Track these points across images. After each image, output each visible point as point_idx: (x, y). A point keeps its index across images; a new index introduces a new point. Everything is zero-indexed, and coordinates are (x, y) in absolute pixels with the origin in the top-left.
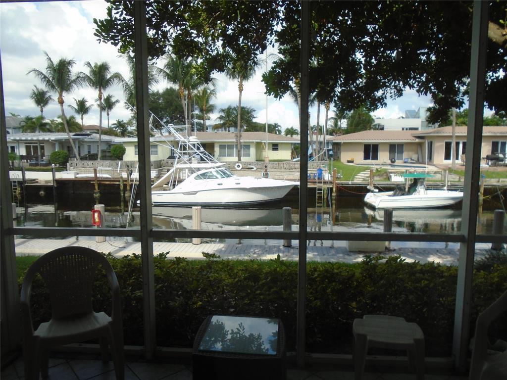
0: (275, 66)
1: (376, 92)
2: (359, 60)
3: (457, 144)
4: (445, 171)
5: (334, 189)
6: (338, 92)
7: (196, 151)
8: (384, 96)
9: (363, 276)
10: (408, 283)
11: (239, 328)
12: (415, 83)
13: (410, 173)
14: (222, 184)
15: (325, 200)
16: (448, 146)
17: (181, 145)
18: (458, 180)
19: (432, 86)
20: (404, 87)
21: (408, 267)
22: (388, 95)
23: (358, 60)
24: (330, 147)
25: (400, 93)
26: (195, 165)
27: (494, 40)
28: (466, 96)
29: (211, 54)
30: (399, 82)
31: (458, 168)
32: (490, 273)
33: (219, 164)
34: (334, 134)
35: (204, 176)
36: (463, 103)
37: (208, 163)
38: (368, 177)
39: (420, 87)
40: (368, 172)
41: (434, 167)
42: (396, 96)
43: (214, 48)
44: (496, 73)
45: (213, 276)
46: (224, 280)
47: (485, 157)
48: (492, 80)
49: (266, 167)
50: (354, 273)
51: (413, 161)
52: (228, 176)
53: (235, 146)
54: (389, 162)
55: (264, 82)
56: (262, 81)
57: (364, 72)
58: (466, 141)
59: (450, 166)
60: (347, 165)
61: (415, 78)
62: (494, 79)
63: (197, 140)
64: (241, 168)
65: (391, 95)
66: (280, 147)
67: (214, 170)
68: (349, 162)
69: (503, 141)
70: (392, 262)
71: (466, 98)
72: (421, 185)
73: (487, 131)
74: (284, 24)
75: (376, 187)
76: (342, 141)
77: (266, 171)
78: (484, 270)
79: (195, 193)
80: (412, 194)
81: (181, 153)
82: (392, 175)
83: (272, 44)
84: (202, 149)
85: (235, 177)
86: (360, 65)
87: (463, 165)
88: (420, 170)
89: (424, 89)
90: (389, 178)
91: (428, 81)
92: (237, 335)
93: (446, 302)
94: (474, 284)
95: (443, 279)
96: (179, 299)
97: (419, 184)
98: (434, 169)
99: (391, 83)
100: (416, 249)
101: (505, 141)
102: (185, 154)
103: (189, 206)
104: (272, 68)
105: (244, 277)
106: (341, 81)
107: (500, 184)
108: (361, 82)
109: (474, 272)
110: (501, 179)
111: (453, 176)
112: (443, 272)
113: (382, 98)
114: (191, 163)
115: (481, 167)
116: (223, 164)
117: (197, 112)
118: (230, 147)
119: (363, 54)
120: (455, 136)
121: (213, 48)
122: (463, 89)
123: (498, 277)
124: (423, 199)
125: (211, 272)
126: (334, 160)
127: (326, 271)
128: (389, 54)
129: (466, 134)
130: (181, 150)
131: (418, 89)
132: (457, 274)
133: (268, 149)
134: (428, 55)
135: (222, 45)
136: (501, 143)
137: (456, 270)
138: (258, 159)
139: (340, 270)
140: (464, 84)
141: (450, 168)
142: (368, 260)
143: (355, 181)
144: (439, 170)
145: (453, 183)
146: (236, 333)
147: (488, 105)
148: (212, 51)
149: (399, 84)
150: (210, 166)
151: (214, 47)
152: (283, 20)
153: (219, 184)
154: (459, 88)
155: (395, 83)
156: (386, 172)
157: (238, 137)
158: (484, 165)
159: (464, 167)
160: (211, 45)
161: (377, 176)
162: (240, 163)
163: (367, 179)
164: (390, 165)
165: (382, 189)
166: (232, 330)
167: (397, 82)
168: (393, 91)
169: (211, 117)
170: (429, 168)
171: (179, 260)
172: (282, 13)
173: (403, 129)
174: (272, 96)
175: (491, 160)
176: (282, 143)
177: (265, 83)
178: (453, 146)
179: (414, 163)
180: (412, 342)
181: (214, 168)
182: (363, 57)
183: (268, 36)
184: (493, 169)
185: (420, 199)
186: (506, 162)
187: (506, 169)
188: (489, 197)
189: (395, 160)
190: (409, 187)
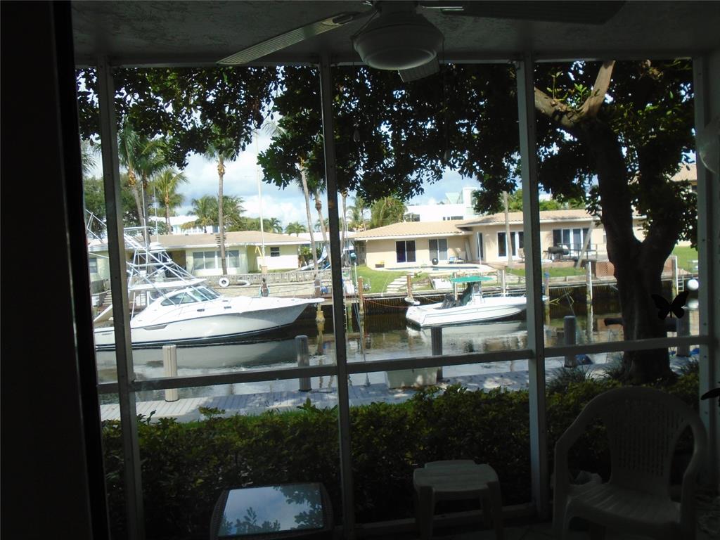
0: (274, 143)
1: (409, 175)
2: (385, 133)
3: (513, 235)
4: (501, 270)
5: (361, 306)
6: (361, 176)
7: (161, 263)
8: (419, 179)
9: (417, 416)
10: (473, 418)
11: (249, 517)
12: (456, 162)
13: (458, 276)
14: (204, 310)
15: (350, 322)
16: (501, 238)
17: (137, 256)
18: (516, 281)
19: (477, 165)
20: (443, 167)
21: (471, 397)
22: (425, 178)
23: (383, 133)
24: (351, 248)
25: (439, 175)
26: (160, 284)
27: (543, 111)
28: (518, 176)
29: (185, 129)
30: (437, 162)
31: (516, 266)
32: (565, 394)
33: (196, 281)
34: (355, 229)
35: (175, 300)
36: (515, 185)
37: (180, 280)
38: (405, 286)
39: (463, 167)
40: (404, 279)
41: (486, 266)
42: (435, 179)
43: (190, 121)
44: (549, 148)
45: (217, 438)
46: (235, 443)
47: (547, 250)
48: (546, 156)
49: (264, 280)
50: (406, 413)
51: (460, 261)
52: (213, 297)
53: (216, 253)
54: (431, 264)
55: (260, 165)
56: (258, 164)
57: (392, 148)
58: (522, 231)
59: (507, 264)
60: (376, 271)
61: (455, 156)
62: (547, 155)
63: (160, 248)
64: (227, 284)
65: (428, 177)
66: (281, 251)
67: (191, 289)
68: (378, 266)
69: (565, 229)
70: (451, 392)
71: (518, 179)
72: (476, 292)
73: (545, 217)
74: (285, 89)
75: (417, 299)
76: (367, 239)
77: (265, 286)
78: (557, 392)
79: (163, 326)
80: (466, 304)
81: (137, 268)
82: (436, 281)
83: (270, 115)
84: (169, 260)
85: (222, 298)
86: (387, 141)
87: (522, 262)
88: (472, 271)
89: (467, 170)
90: (432, 285)
91: (472, 159)
92: (245, 527)
93: (519, 437)
94: (548, 409)
95: (513, 408)
96: (172, 476)
97: (474, 291)
98: (487, 269)
99: (427, 163)
100: (475, 376)
101: (567, 228)
102: (142, 268)
103: (157, 345)
104: (271, 146)
105: (264, 434)
106: (364, 161)
107: (567, 283)
108: (389, 162)
109: (547, 396)
110: (568, 277)
111: (512, 277)
112: (511, 399)
113: (418, 182)
114: (153, 281)
115: (542, 264)
116: (202, 280)
117: (156, 206)
118: (210, 254)
119: (390, 126)
120: (508, 226)
121: (188, 121)
122: (513, 168)
123: (574, 397)
124: (479, 310)
125: (214, 435)
126: (358, 265)
127: (370, 414)
128: (422, 126)
129: (522, 222)
130: (136, 263)
131: (460, 169)
132: (528, 400)
133: (266, 255)
134: (469, 127)
135: (201, 117)
136: (564, 230)
137: (527, 395)
138: (252, 270)
139: (387, 411)
140: (513, 161)
141: (506, 267)
142: (422, 394)
143: (388, 292)
144: (493, 271)
145: (512, 286)
146: (244, 524)
147: (544, 187)
148: (186, 125)
149: (437, 164)
150: (185, 285)
151: (189, 119)
152: (282, 82)
153: (199, 310)
154: (508, 167)
155: (431, 163)
156: (427, 278)
157: (222, 239)
158: (546, 260)
159: (524, 264)
160: (185, 116)
161: (415, 283)
162: (226, 277)
163: (404, 288)
164: (432, 267)
165: (424, 301)
166: (238, 521)
167: (434, 161)
168: (429, 173)
169: (177, 212)
170: (482, 269)
171: (165, 423)
172: (281, 74)
173: (444, 219)
174: (273, 184)
175: (554, 253)
176: (283, 245)
177: (262, 167)
178: (508, 237)
179: (462, 263)
180: (486, 486)
181: (190, 287)
182: (390, 130)
183: (264, 104)
184: (557, 265)
185: (476, 310)
186: (572, 255)
187: (573, 263)
188: (557, 300)
189: (437, 260)
190: (459, 296)
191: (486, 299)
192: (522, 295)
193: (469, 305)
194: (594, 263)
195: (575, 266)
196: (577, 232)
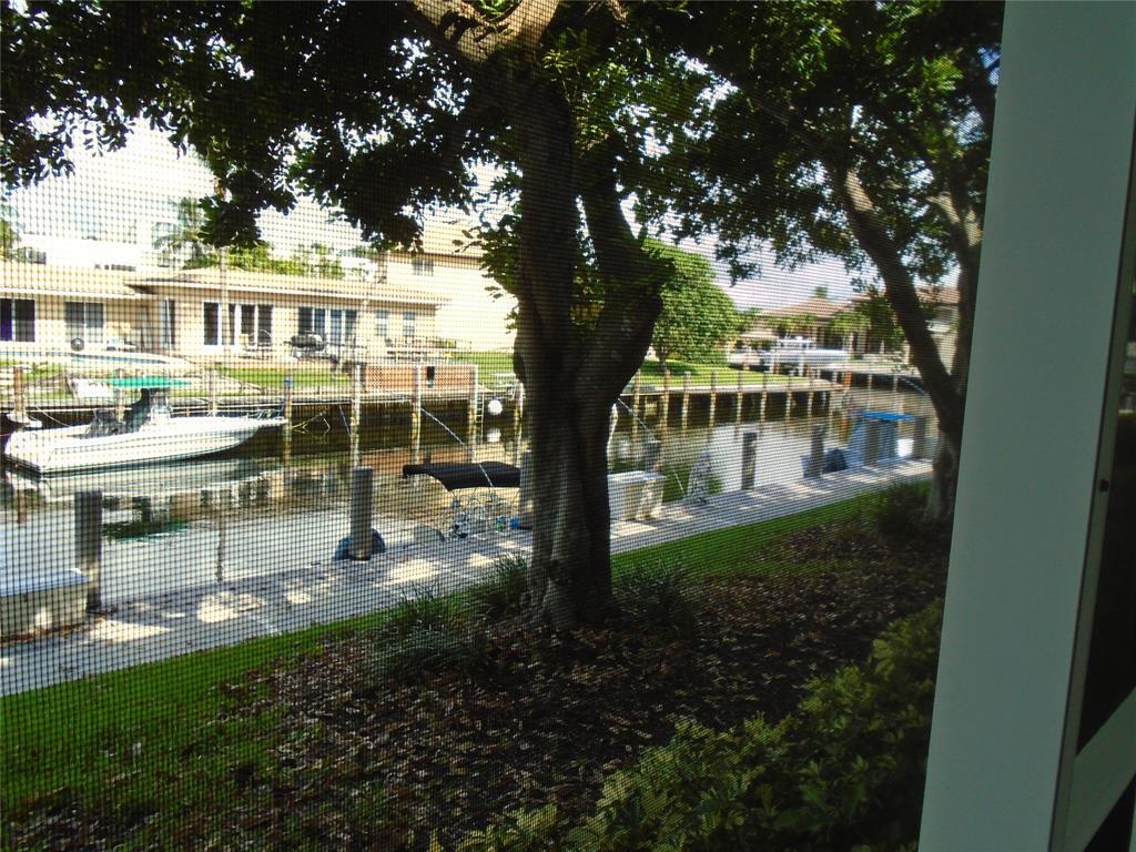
1: (34, 119)
3: (232, 308)
4: (208, 369)
8: (62, 137)
12: (166, 111)
13: (129, 375)
16: (210, 311)
18: (236, 391)
20: (129, 119)
22: (78, 138)
25: (116, 136)
30: (113, 102)
31: (236, 364)
38: (9, 389)
39: (182, 130)
40: (7, 374)
42: (107, 146)
47: (290, 340)
51: (128, 347)
54: (68, 348)
59: (220, 360)
65: (89, 136)
69: (318, 307)
72: (160, 406)
75: (35, 416)
80: (138, 430)
82: (81, 383)
87: (245, 357)
88: (152, 368)
90: (70, 390)
97: (154, 405)
101: (321, 307)
110: (322, 388)
111: (229, 383)
113: (58, 144)
120: (225, 292)
131: (172, 133)
136: (316, 310)
141: (219, 364)
144: (193, 369)
145: (229, 398)
156: (61, 375)
158: (287, 357)
164: (72, 355)
165: (53, 420)
168: (92, 126)
170: (174, 365)
173: (97, 267)
175: (301, 346)
178: (222, 312)
179: (131, 351)
184: (305, 366)
185: (157, 441)
186: (329, 352)
187: (330, 366)
188: (304, 425)
189: (82, 342)
190: (126, 412)
191: (178, 419)
192: (245, 414)
193: (145, 431)
194: (363, 366)
195: (333, 369)
196: (336, 314)
